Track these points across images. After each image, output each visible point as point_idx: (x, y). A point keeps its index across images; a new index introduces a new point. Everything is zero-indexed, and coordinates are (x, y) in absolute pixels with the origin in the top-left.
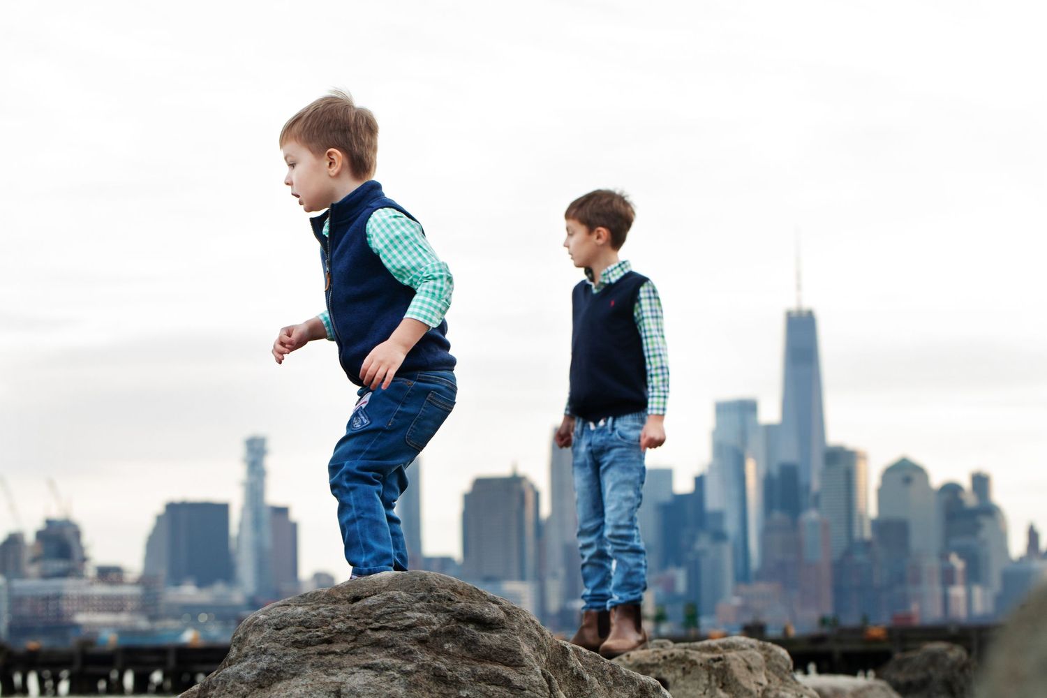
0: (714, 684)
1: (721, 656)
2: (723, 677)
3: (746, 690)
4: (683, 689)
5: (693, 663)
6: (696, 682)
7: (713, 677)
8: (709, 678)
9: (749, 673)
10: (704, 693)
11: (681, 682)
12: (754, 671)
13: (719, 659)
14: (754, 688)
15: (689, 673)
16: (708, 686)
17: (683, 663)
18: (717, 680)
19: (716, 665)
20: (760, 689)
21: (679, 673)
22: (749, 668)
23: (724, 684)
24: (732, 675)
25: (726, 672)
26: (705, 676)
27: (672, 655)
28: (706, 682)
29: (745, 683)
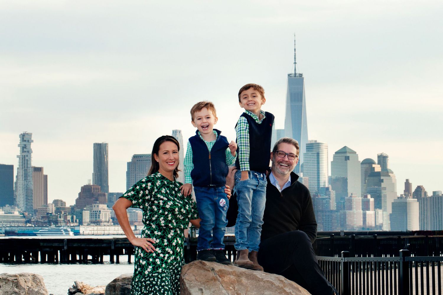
0: (14, 286)
1: (17, 278)
2: (17, 284)
3: (23, 288)
4: (5, 288)
5: (9, 280)
6: (9, 286)
7: (14, 284)
8: (13, 285)
9: (25, 283)
10: (11, 289)
11: (4, 286)
12: (27, 282)
13: (17, 279)
14: (26, 287)
15: (7, 283)
16: (12, 287)
17: (6, 280)
18: (15, 285)
19: (15, 281)
20: (28, 287)
21: (4, 283)
22: (26, 282)
23: (17, 286)
24: (19, 284)
25: (18, 283)
26: (11, 284)
27: (3, 278)
28: (12, 286)
29: (23, 286)
